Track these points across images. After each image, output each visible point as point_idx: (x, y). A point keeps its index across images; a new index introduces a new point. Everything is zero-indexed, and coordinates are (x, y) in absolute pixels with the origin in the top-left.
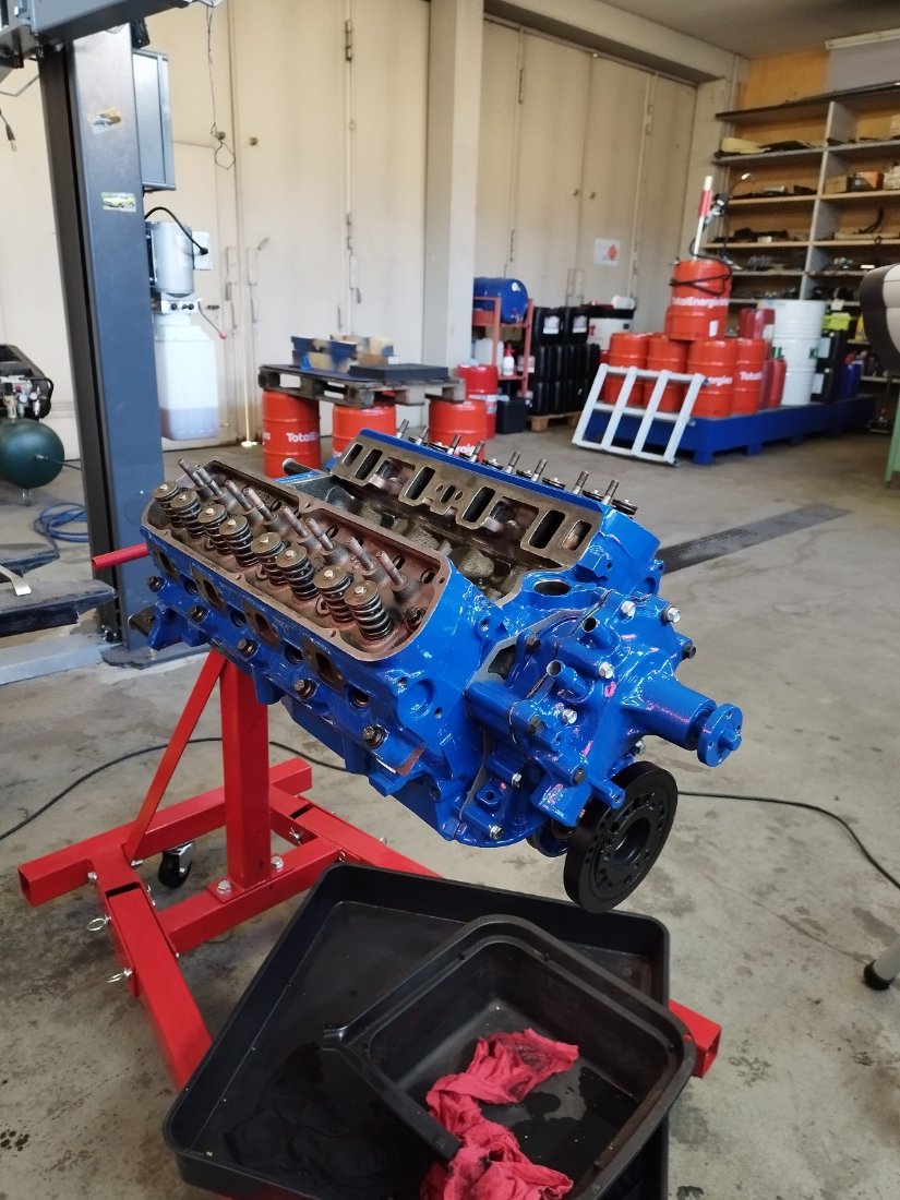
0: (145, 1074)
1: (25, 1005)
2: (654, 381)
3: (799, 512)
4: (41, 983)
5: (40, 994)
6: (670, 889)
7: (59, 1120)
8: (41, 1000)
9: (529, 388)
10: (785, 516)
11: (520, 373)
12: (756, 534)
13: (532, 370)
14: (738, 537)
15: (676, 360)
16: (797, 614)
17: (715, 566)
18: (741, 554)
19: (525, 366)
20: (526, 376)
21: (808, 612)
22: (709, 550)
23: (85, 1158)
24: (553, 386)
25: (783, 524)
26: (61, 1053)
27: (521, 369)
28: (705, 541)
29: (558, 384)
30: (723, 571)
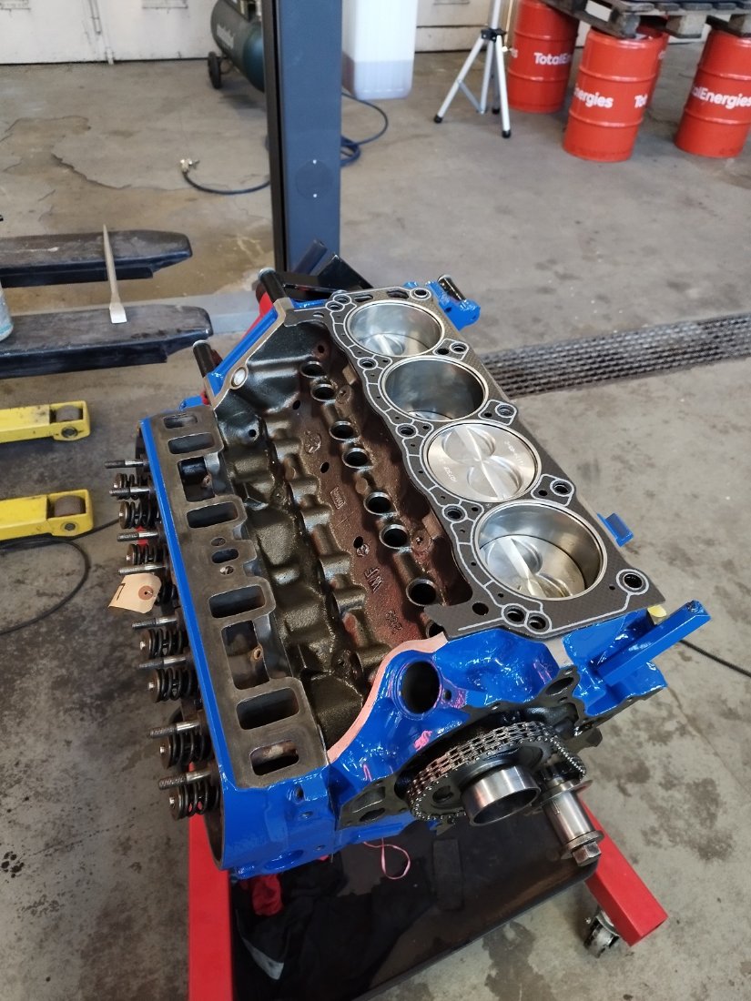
1: (69, 720)
4: (89, 701)
5: (84, 712)
6: (712, 817)
7: (49, 858)
8: (82, 719)
23: (54, 909)
26: (76, 785)
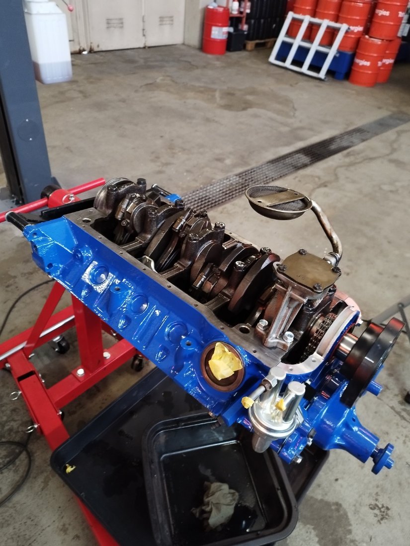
0: (64, 525)
2: (318, 26)
3: (391, 117)
9: (246, 23)
10: (383, 119)
11: (241, 13)
12: (368, 132)
13: (248, 11)
14: (358, 134)
15: (333, 13)
16: (391, 191)
17: (348, 155)
18: (361, 146)
19: (245, 8)
20: (245, 15)
21: (397, 190)
22: (344, 144)
24: (259, 22)
25: (382, 125)
27: (242, 10)
28: (341, 136)
29: (262, 21)
30: (352, 158)
